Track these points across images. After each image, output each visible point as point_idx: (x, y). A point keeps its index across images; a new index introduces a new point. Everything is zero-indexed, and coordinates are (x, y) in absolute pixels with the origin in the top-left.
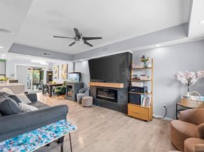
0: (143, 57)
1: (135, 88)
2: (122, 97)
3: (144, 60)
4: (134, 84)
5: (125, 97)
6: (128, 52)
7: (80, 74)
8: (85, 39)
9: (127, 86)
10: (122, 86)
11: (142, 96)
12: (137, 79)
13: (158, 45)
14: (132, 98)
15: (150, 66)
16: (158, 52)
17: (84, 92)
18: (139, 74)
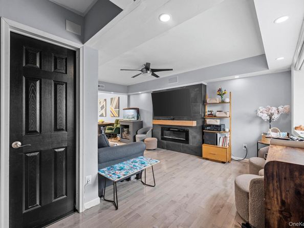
0: (220, 90)
1: (210, 125)
2: (195, 137)
3: (221, 93)
4: (209, 121)
5: (199, 137)
6: (201, 84)
7: (138, 110)
8: (153, 71)
9: (201, 124)
10: (194, 124)
11: (219, 135)
12: (212, 116)
13: (237, 77)
14: (206, 137)
15: (227, 100)
16: (237, 84)
17: (145, 133)
18: (214, 110)
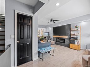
0: (76, 26)
1: (72, 38)
2: (67, 41)
3: (76, 27)
4: (72, 36)
5: (69, 41)
7: (49, 33)
8: (53, 21)
9: (69, 37)
10: (67, 37)
11: (76, 41)
12: (73, 34)
13: (83, 21)
14: (71, 41)
15: (79, 29)
16: (83, 24)
17: (51, 40)
18: (74, 32)
